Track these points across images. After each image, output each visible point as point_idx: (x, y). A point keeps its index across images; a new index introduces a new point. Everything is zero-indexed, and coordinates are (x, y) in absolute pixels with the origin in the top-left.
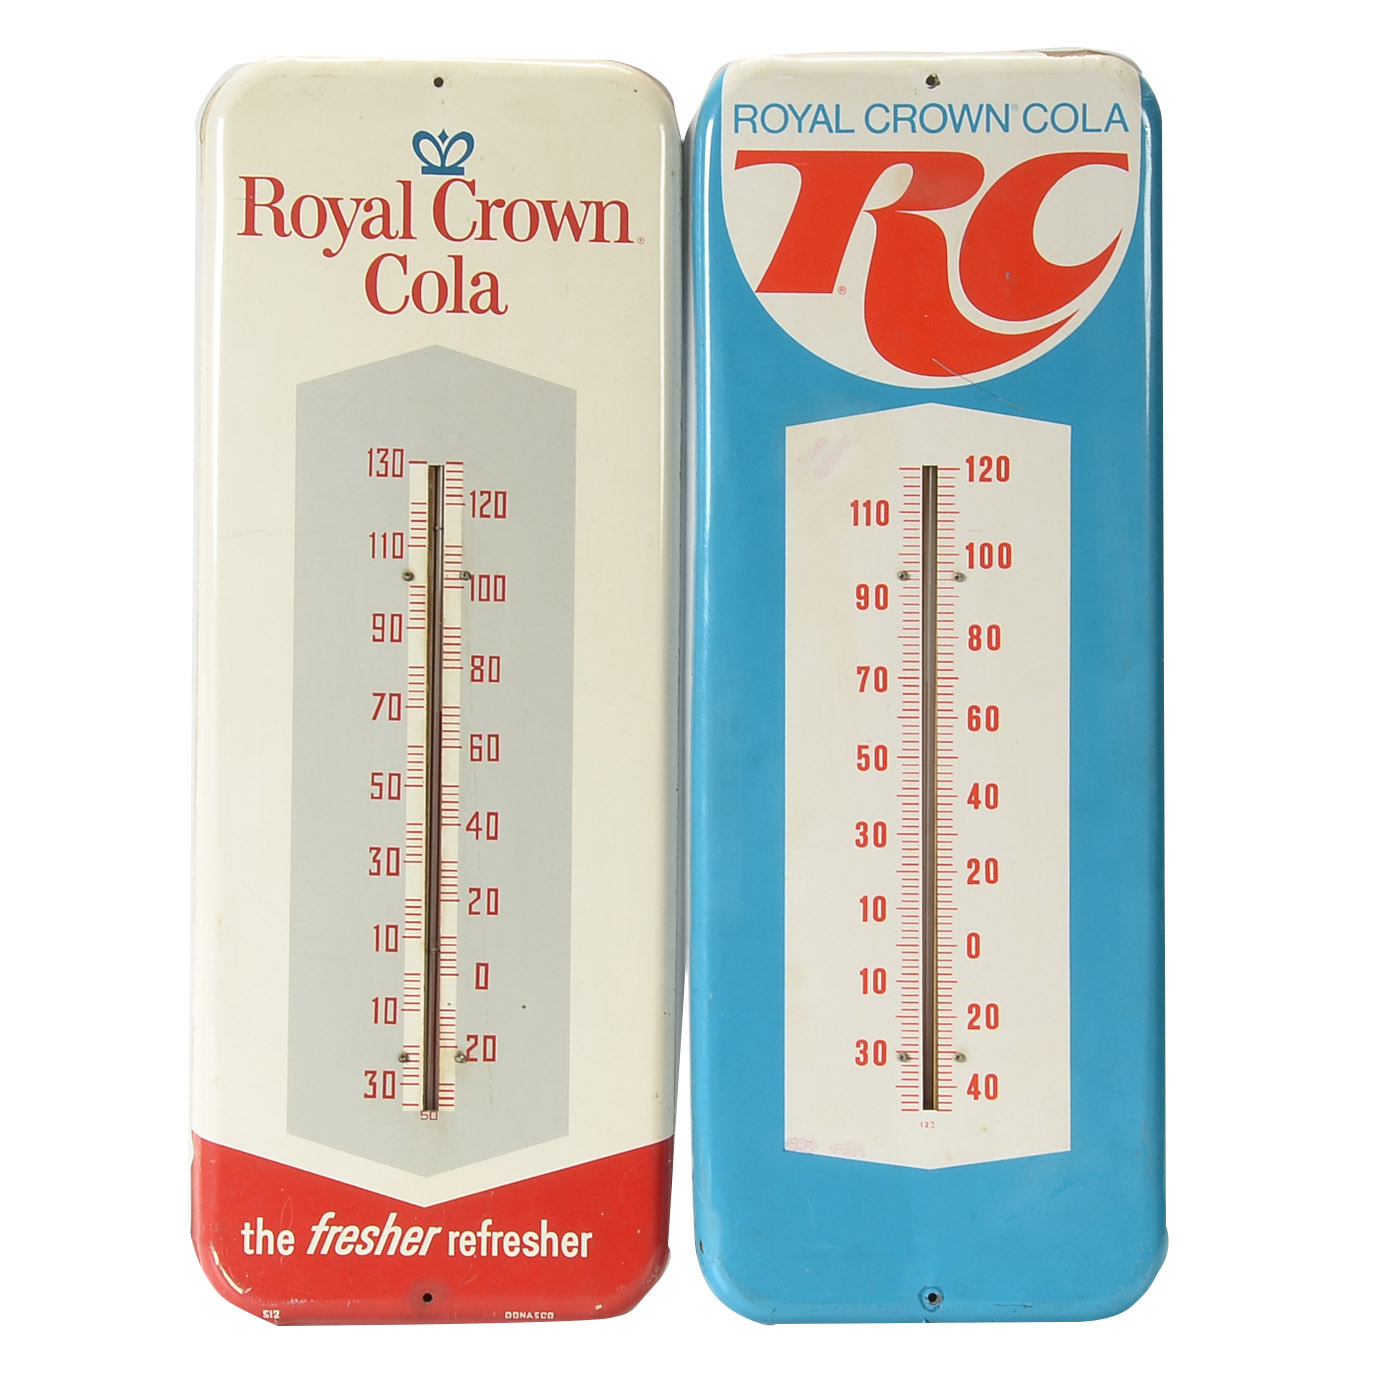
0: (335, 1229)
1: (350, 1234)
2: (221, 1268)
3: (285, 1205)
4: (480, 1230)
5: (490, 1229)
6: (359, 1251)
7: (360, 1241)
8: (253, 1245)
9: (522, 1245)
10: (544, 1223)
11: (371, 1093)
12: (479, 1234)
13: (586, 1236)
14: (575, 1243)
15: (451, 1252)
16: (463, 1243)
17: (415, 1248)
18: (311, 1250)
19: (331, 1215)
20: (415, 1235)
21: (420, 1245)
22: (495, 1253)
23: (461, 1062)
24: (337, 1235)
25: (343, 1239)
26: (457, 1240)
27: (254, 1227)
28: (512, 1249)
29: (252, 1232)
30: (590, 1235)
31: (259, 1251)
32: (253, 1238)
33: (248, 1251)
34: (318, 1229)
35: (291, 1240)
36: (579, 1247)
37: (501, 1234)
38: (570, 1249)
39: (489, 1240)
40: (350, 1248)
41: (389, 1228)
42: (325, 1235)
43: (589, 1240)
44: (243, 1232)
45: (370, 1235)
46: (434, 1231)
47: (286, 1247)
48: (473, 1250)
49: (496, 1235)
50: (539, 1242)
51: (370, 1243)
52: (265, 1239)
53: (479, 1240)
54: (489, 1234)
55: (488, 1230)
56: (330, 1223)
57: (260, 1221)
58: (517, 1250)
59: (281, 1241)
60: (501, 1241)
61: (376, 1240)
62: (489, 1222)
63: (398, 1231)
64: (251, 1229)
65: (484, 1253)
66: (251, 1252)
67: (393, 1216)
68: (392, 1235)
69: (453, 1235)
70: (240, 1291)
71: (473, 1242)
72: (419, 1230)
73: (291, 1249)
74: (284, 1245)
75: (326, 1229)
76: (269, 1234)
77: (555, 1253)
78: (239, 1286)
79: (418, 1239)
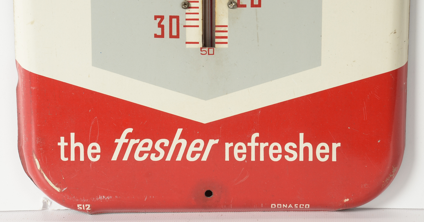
0: (133, 142)
1: (146, 145)
2: (42, 172)
3: (93, 123)
4: (250, 142)
5: (258, 140)
6: (153, 157)
7: (153, 150)
8: (68, 154)
9: (284, 153)
10: (302, 135)
11: (159, 33)
12: (249, 144)
13: (336, 146)
14: (327, 150)
15: (227, 159)
16: (236, 151)
17: (198, 156)
18: (115, 158)
19: (130, 130)
20: (198, 145)
21: (202, 153)
22: (262, 159)
23: (233, 8)
24: (135, 146)
25: (140, 148)
26: (231, 149)
27: (68, 140)
28: (275, 155)
29: (67, 144)
30: (339, 145)
31: (73, 158)
32: (67, 149)
33: (63, 158)
34: (121, 141)
35: (98, 150)
36: (330, 154)
37: (267, 144)
38: (323, 155)
39: (257, 149)
40: (146, 156)
41: (176, 141)
42: (125, 146)
43: (338, 149)
44: (59, 144)
45: (162, 145)
46: (212, 142)
47: (94, 155)
48: (244, 157)
49: (263, 145)
50: (297, 150)
51: (162, 152)
52: (77, 149)
53: (249, 149)
54: (257, 144)
55: (256, 142)
56: (129, 136)
57: (73, 135)
58: (280, 157)
59: (90, 151)
60: (266, 149)
61: (167, 150)
62: (257, 135)
63: (184, 142)
64: (65, 141)
65: (253, 159)
66: (66, 159)
67: (180, 131)
68: (179, 146)
69: (228, 145)
70: (58, 190)
71: (244, 150)
72: (201, 142)
73: (98, 157)
74: (92, 154)
75: (127, 141)
76: (81, 145)
77: (311, 159)
78: (57, 186)
79: (200, 149)
